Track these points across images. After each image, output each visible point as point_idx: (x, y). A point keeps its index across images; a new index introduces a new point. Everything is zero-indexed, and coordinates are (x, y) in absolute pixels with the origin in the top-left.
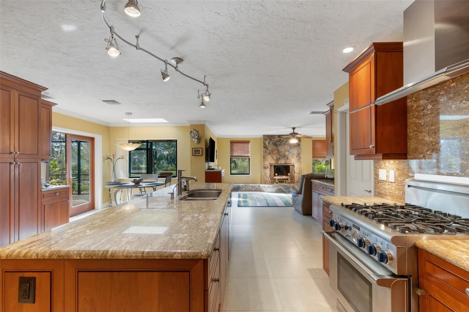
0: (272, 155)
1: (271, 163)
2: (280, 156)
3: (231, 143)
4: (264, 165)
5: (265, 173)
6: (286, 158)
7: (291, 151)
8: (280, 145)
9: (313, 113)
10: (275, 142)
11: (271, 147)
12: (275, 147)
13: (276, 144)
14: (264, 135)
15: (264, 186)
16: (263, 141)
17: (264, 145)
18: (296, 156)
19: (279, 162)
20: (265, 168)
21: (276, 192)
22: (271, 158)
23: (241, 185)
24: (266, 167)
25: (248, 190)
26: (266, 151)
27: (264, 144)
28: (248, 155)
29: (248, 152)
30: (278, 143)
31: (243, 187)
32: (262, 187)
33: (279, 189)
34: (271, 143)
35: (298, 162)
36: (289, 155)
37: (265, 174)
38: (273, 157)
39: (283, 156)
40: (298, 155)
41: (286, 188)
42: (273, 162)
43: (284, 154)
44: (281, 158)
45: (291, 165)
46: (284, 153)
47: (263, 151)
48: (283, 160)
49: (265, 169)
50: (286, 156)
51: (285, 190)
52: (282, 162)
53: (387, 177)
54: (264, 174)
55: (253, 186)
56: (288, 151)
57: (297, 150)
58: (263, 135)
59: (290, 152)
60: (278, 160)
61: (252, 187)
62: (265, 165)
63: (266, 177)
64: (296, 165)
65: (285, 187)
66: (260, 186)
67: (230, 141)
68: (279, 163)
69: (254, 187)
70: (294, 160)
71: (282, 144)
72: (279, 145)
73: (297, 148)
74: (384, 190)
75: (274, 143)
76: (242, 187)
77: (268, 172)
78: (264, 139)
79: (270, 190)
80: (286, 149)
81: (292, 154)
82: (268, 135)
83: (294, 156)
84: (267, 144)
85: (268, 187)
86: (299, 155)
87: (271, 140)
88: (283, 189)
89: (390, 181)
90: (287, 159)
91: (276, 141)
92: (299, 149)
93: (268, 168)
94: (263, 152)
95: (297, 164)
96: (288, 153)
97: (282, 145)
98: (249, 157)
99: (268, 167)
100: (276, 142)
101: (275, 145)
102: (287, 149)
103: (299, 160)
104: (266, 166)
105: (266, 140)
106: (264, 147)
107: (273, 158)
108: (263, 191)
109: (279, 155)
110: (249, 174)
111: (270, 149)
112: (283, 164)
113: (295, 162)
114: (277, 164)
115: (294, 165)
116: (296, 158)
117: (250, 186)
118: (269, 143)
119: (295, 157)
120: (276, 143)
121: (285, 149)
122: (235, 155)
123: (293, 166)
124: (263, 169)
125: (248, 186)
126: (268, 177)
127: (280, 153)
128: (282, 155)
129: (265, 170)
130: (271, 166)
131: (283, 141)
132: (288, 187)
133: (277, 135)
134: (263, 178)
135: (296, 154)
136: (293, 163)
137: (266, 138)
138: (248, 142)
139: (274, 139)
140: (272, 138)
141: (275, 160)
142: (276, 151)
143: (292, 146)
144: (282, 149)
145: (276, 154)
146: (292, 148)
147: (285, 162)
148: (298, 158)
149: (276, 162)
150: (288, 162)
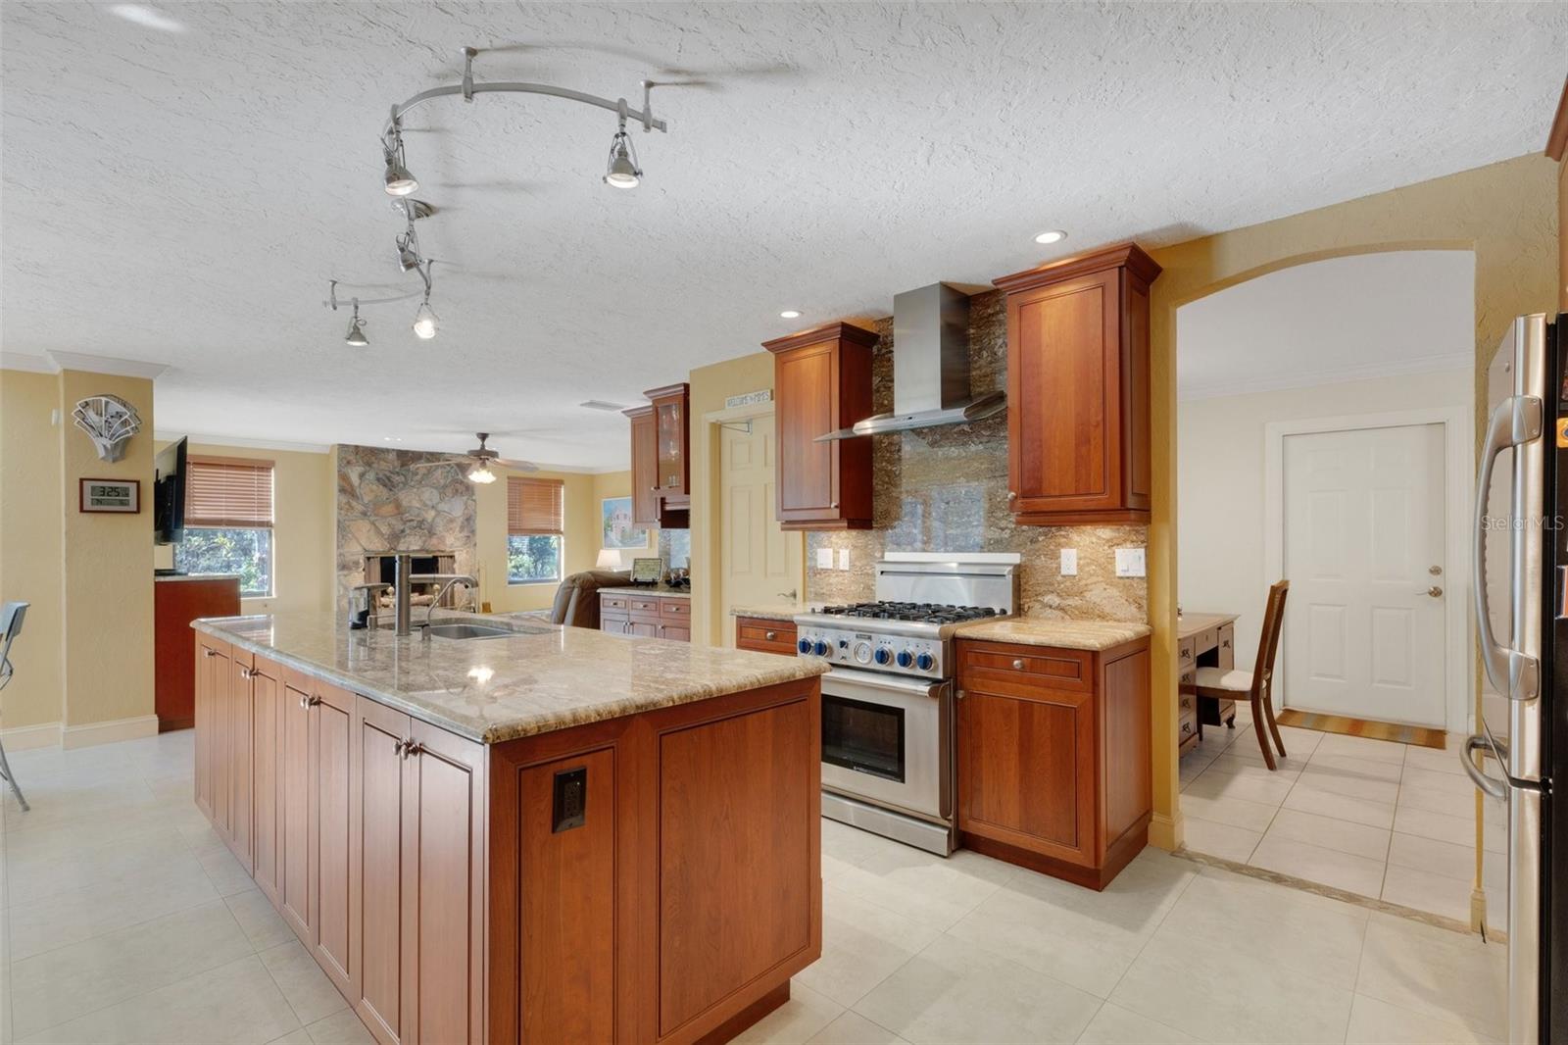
0: (372, 519)
1: (372, 547)
2: (405, 524)
4: (340, 555)
5: (343, 585)
6: (426, 531)
7: (443, 507)
8: (405, 484)
9: (592, 404)
10: (385, 475)
11: (371, 491)
12: (385, 490)
13: (389, 480)
14: (342, 447)
16: (339, 465)
17: (341, 482)
18: (461, 527)
19: (401, 545)
20: (344, 567)
22: (372, 532)
24: (351, 563)
26: (348, 503)
27: (344, 477)
28: (265, 519)
29: (264, 506)
30: (395, 478)
34: (371, 476)
35: (465, 544)
36: (438, 520)
37: (346, 588)
38: (376, 527)
39: (414, 524)
40: (466, 523)
42: (379, 546)
43: (419, 519)
44: (408, 531)
45: (442, 554)
46: (418, 515)
47: (339, 505)
48: (417, 537)
49: (345, 572)
50: (427, 526)
52: (413, 545)
53: (834, 562)
54: (341, 592)
56: (433, 507)
57: (463, 507)
58: (339, 445)
59: (438, 513)
60: (396, 537)
62: (347, 555)
64: (460, 556)
68: (401, 547)
70: (455, 538)
71: (413, 483)
72: (401, 485)
73: (465, 498)
74: (829, 588)
75: (381, 476)
77: (356, 579)
78: (340, 459)
80: (428, 502)
81: (445, 517)
82: (357, 447)
83: (455, 525)
84: (355, 479)
86: (469, 523)
87: (370, 466)
89: (841, 568)
90: (431, 533)
91: (390, 472)
92: (470, 502)
93: (358, 568)
94: (336, 510)
95: (464, 552)
96: (433, 513)
97: (413, 486)
98: (268, 524)
99: (357, 563)
100: (388, 474)
101: (385, 486)
102: (431, 500)
103: (468, 537)
104: (350, 558)
105: (348, 462)
106: (342, 490)
107: (378, 531)
109: (402, 520)
110: (269, 593)
111: (366, 499)
112: (414, 551)
113: (458, 543)
114: (392, 554)
115: (452, 554)
116: (461, 531)
118: (362, 476)
119: (458, 529)
120: (388, 478)
121: (421, 501)
123: (449, 558)
124: (335, 572)
127: (403, 514)
128: (412, 520)
129: (345, 576)
130: (369, 558)
131: (417, 474)
133: (393, 450)
134: (338, 605)
135: (461, 519)
136: (448, 550)
137: (352, 458)
138: (263, 468)
139: (381, 462)
140: (373, 458)
141: (386, 537)
142: (390, 506)
143: (449, 491)
144: (410, 499)
145: (391, 516)
146: (447, 498)
147: (421, 544)
148: (465, 533)
149: (388, 545)
150: (434, 545)
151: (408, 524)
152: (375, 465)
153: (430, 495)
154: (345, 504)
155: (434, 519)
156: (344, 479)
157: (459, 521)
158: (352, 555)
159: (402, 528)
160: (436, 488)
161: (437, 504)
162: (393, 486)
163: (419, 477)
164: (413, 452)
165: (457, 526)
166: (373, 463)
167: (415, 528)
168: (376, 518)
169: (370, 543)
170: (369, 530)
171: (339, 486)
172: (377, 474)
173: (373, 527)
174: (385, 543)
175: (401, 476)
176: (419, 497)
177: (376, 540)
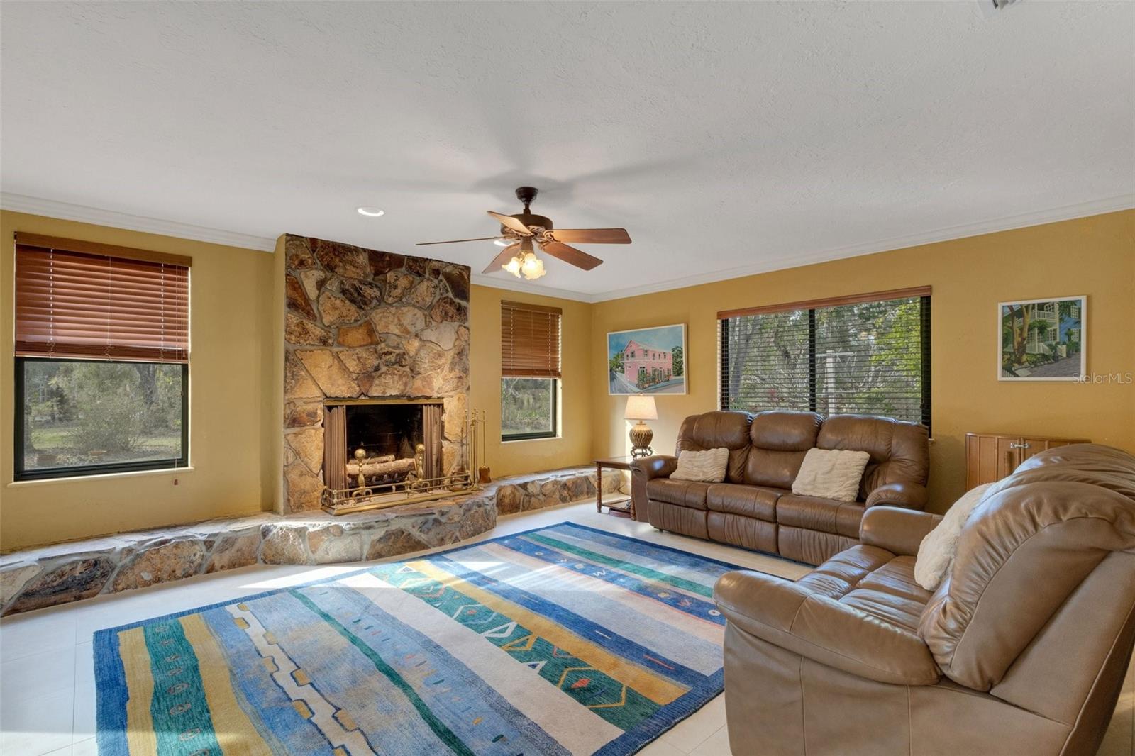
0: (335, 349)
1: (334, 391)
2: (380, 357)
3: (18, 247)
4: (289, 403)
5: (294, 450)
6: (407, 369)
7: (430, 335)
8: (381, 300)
10: (353, 286)
11: (335, 308)
12: (353, 308)
13: (359, 294)
14: (292, 239)
15: (301, 532)
16: (288, 267)
17: (291, 292)
18: (452, 363)
19: (374, 388)
20: (294, 421)
21: (377, 556)
22: (335, 369)
23: (120, 543)
24: (305, 416)
25: (179, 573)
26: (301, 324)
27: (294, 285)
28: (176, 346)
29: (178, 327)
30: (367, 291)
31: (138, 556)
32: (285, 537)
33: (393, 534)
34: (333, 285)
35: (457, 387)
36: (423, 353)
37: (297, 454)
38: (341, 361)
39: (392, 358)
40: (457, 359)
41: (430, 525)
42: (343, 388)
43: (397, 351)
44: (384, 369)
45: (428, 402)
46: (397, 347)
47: (287, 326)
48: (396, 378)
49: (296, 430)
50: (408, 361)
51: (423, 537)
52: (389, 389)
54: (290, 460)
55: (218, 541)
56: (416, 336)
57: (454, 336)
58: (287, 235)
59: (424, 343)
60: (369, 376)
61: (209, 544)
62: (298, 403)
63: (302, 475)
64: (450, 405)
65: (421, 519)
66: (265, 532)
67: (18, 235)
68: (375, 391)
69: (229, 541)
70: (444, 380)
71: (390, 300)
72: (375, 301)
73: (456, 324)
75: (347, 287)
76: (127, 560)
77: (313, 443)
78: (290, 258)
79: (337, 548)
80: (410, 328)
81: (432, 350)
82: (313, 240)
83: (443, 360)
84: (310, 289)
85: (327, 529)
86: (461, 359)
87: (332, 271)
88: (415, 533)
90: (414, 373)
91: (360, 282)
92: (462, 329)
93: (314, 423)
94: (283, 334)
95: (456, 398)
96: (416, 343)
97: (391, 305)
98: (182, 354)
99: (312, 415)
100: (358, 284)
101: (353, 301)
102: (414, 325)
103: (460, 378)
104: (303, 408)
105: (301, 263)
106: (292, 305)
107: (344, 369)
108: (292, 561)
109: (376, 352)
110: (183, 462)
111: (327, 320)
112: (391, 397)
113: (448, 387)
114: (363, 401)
115: (440, 401)
116: (451, 370)
117: (194, 543)
118: (321, 284)
119: (447, 368)
120: (358, 290)
121: (401, 325)
123: (436, 409)
124: (282, 430)
125: (177, 546)
126: (315, 471)
127: (377, 344)
128: (390, 353)
129: (296, 434)
130: (330, 408)
131: (396, 287)
132: (437, 516)
133: (364, 250)
134: (286, 480)
135: (452, 353)
136: (436, 395)
137: (306, 256)
138: (174, 267)
139: (348, 267)
140: (337, 260)
141: (354, 376)
142: (360, 331)
143: (437, 313)
144: (387, 321)
145: (361, 346)
146: (434, 324)
147: (402, 387)
148: (457, 373)
149: (357, 389)
150: (417, 388)
151: (384, 358)
152: (340, 271)
153: (412, 317)
154: (297, 325)
155: (418, 351)
156: (295, 289)
157: (449, 356)
158: (306, 403)
159: (375, 363)
160: (420, 308)
161: (422, 330)
162: (364, 303)
163: (398, 291)
164: (391, 255)
165: (446, 361)
166: (336, 266)
167: (393, 364)
168: (341, 349)
169: (333, 385)
170: (331, 366)
171: (287, 297)
172: (342, 283)
173: (336, 362)
174: (354, 385)
175: (375, 289)
176: (399, 320)
177: (340, 382)
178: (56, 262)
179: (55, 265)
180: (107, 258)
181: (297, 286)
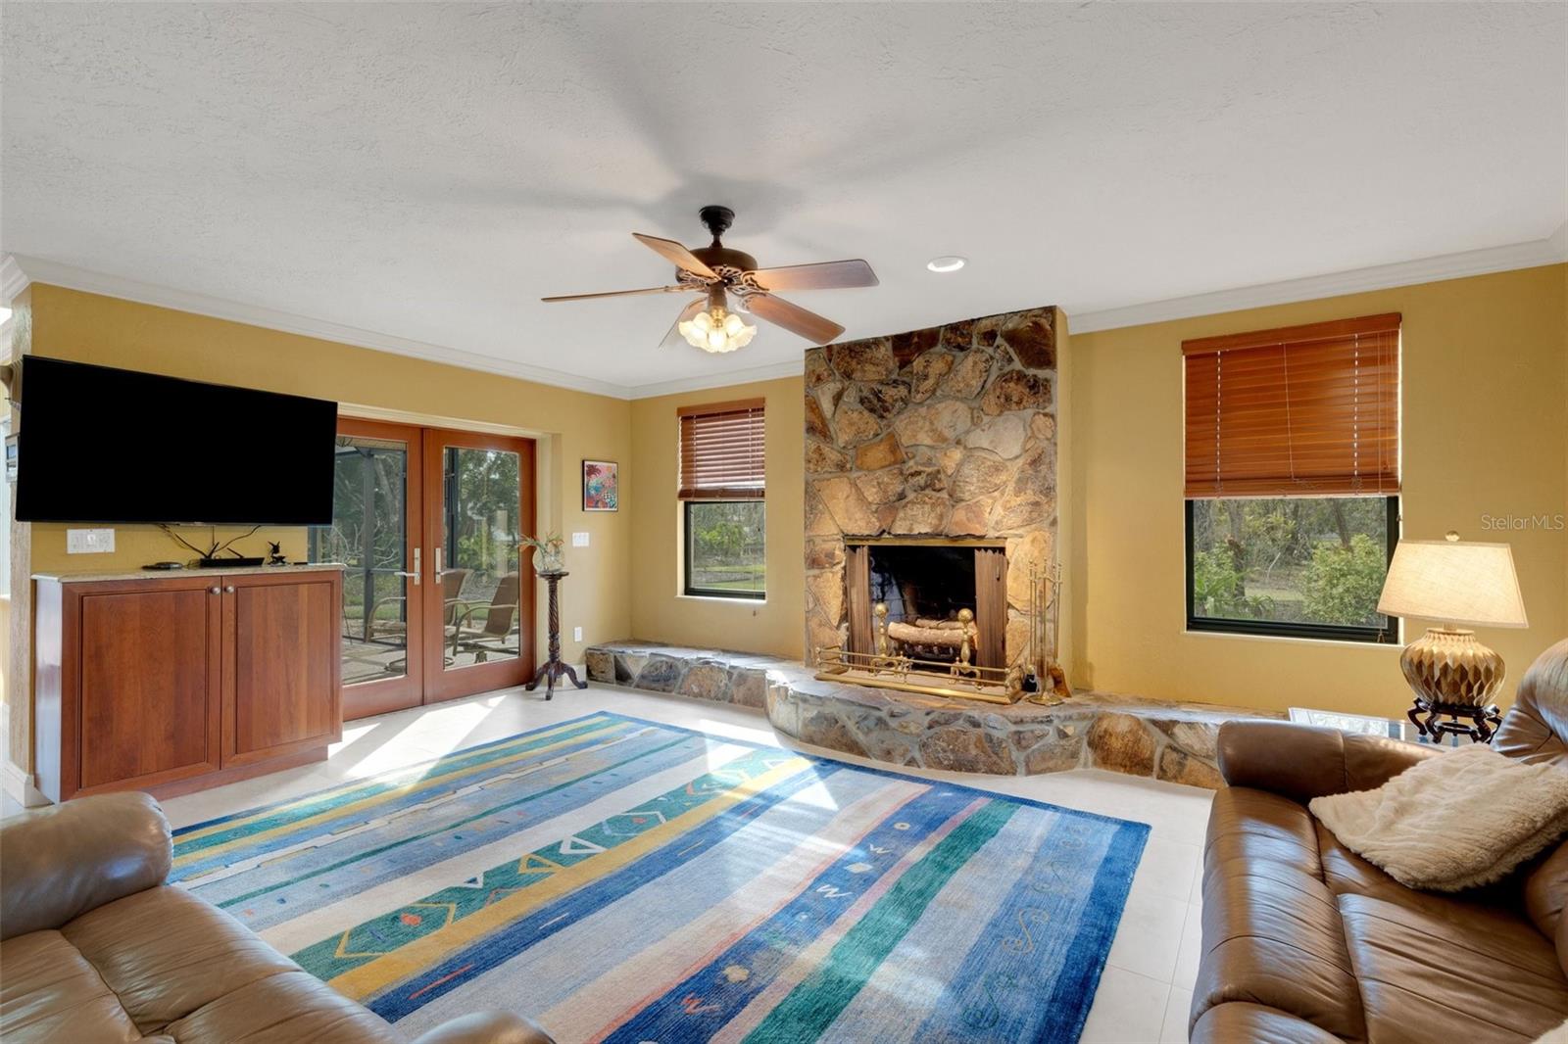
0: (855, 475)
1: (853, 528)
2: (906, 480)
3: (682, 419)
4: (810, 541)
5: (814, 596)
6: (944, 495)
7: (980, 438)
8: (905, 401)
10: (873, 390)
11: (851, 424)
12: (873, 420)
13: (879, 399)
16: (807, 387)
17: (809, 414)
18: (1020, 480)
19: (898, 523)
20: (814, 562)
22: (852, 500)
23: (684, 655)
24: (823, 556)
25: (712, 694)
26: (819, 448)
27: (813, 406)
28: (758, 484)
30: (890, 393)
31: (689, 669)
34: (851, 397)
35: (1031, 520)
36: (967, 470)
37: (817, 600)
38: (858, 489)
39: (921, 480)
40: (1030, 471)
42: (862, 524)
43: (929, 470)
44: (911, 496)
45: (979, 544)
46: (929, 462)
47: (807, 454)
48: (927, 508)
49: (816, 572)
50: (945, 483)
52: (917, 524)
54: (811, 606)
55: (736, 674)
56: (958, 442)
57: (1021, 434)
58: (807, 351)
59: (970, 452)
60: (891, 506)
61: (730, 675)
62: (818, 541)
63: (820, 625)
64: (1020, 550)
67: (682, 410)
68: (900, 529)
70: (1005, 508)
71: (920, 398)
72: (899, 405)
73: (1030, 412)
75: (866, 393)
77: (832, 589)
78: (808, 375)
80: (949, 434)
81: (984, 461)
83: (1003, 477)
84: (827, 406)
86: (1037, 471)
87: (849, 377)
90: (955, 500)
91: (882, 383)
92: (1041, 420)
93: (833, 565)
94: (802, 464)
95: (1028, 539)
96: (957, 455)
97: (921, 404)
98: (760, 493)
99: (831, 556)
100: (877, 387)
101: (872, 410)
102: (953, 427)
103: (1037, 504)
104: (822, 547)
105: (819, 378)
106: (811, 429)
107: (861, 498)
109: (901, 473)
110: (764, 596)
111: (842, 439)
112: (922, 536)
113: (1014, 519)
114: (887, 541)
115: (1000, 545)
116: (1018, 492)
117: (721, 670)
118: (837, 398)
119: (1011, 487)
120: (877, 394)
121: (935, 431)
122: (700, 486)
123: (996, 555)
124: (805, 571)
126: (834, 623)
127: (903, 462)
128: (918, 473)
129: (816, 577)
130: (851, 548)
131: (926, 377)
133: (887, 338)
134: (806, 628)
135: (1020, 462)
136: (992, 534)
137: (824, 370)
138: (757, 410)
139: (868, 367)
140: (854, 363)
141: (874, 507)
142: (881, 448)
143: (991, 402)
144: (914, 430)
145: (883, 467)
146: (986, 419)
147: (935, 522)
148: (1030, 496)
149: (877, 524)
150: (959, 523)
151: (912, 481)
152: (857, 375)
153: (950, 415)
154: (815, 451)
155: (960, 465)
156: (812, 409)
157: (1015, 469)
158: (824, 541)
159: (899, 489)
160: (963, 400)
162: (886, 410)
163: (931, 381)
164: (920, 334)
165: (1009, 477)
166: (852, 371)
167: (923, 489)
168: (860, 474)
169: (850, 519)
170: (848, 497)
171: (806, 421)
172: (861, 391)
173: (853, 490)
174: (874, 520)
175: (901, 388)
176: (932, 423)
177: (858, 515)
178: (698, 425)
179: (697, 428)
180: (718, 415)
181: (814, 406)
